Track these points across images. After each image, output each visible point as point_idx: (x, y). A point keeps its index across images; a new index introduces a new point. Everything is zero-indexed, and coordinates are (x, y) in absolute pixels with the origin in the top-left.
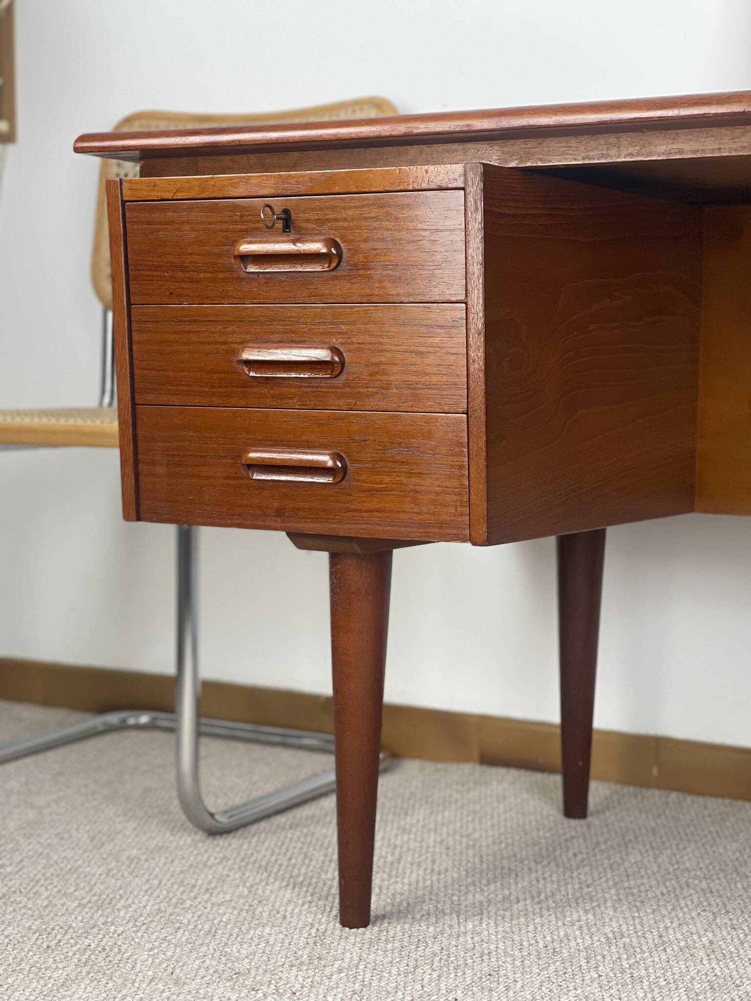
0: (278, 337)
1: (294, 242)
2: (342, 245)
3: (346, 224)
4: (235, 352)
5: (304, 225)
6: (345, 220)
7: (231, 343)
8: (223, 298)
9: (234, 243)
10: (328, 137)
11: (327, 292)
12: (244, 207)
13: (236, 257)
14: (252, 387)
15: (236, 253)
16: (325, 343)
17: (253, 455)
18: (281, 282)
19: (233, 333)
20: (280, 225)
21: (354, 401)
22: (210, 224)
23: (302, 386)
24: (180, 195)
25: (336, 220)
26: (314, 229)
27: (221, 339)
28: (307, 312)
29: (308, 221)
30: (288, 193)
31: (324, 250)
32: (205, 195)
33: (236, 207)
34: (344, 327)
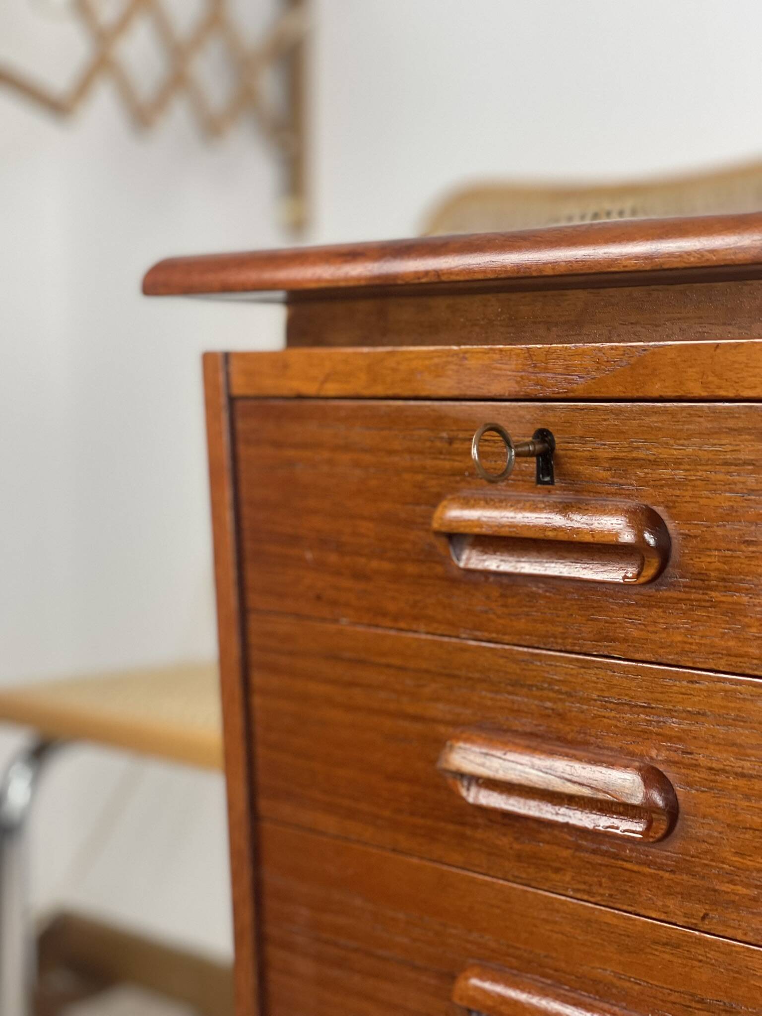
0: (526, 724)
1: (564, 508)
2: (671, 525)
3: (680, 474)
4: (440, 744)
5: (586, 470)
6: (678, 463)
7: (434, 721)
8: (416, 618)
9: (435, 500)
10: (632, 265)
11: (635, 633)
12: (456, 421)
13: (438, 533)
14: (475, 826)
15: (435, 525)
16: (632, 754)
17: (475, 982)
18: (533, 596)
19: (436, 699)
20: (531, 465)
21: (700, 909)
22: (390, 452)
23: (579, 848)
24: (331, 389)
25: (655, 463)
26: (603, 481)
27: (412, 709)
28: (591, 675)
29: (593, 460)
30: (548, 393)
31: (627, 537)
32: (379, 390)
33: (438, 421)
34: (674, 725)
